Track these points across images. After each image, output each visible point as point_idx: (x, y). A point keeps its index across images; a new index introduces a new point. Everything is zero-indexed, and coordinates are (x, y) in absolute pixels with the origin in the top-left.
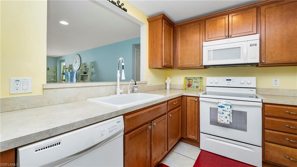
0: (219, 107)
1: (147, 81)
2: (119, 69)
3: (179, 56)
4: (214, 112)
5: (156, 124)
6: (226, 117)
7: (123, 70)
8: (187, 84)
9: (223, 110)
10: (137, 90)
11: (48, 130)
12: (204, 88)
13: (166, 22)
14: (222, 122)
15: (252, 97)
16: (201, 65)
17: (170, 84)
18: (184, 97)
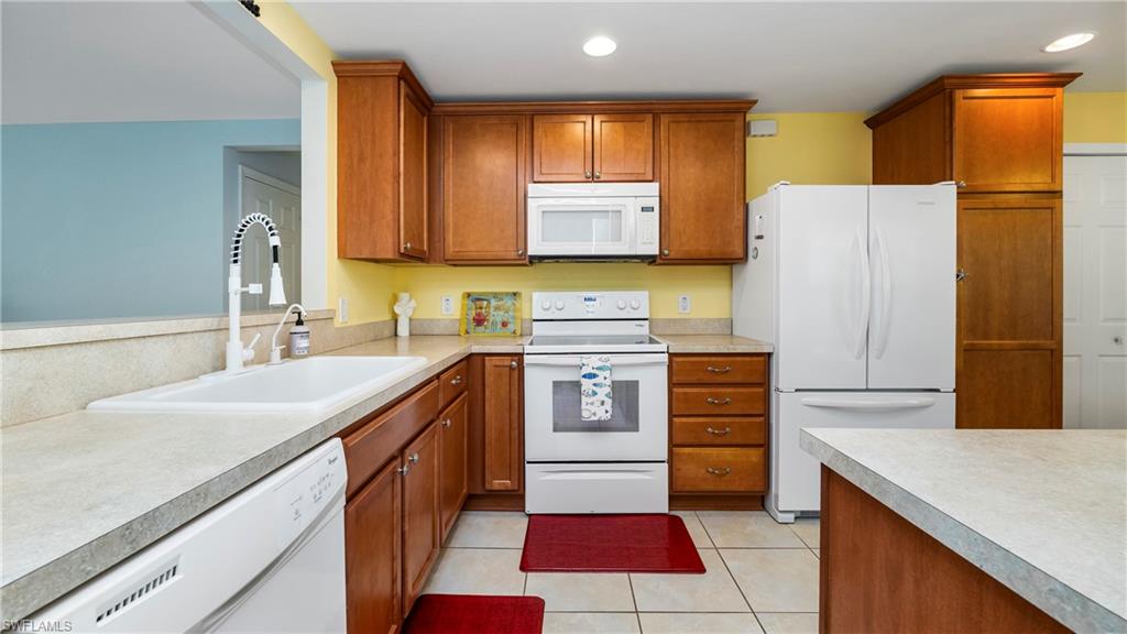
0: (584, 376)
1: (334, 311)
2: (235, 261)
3: (450, 220)
4: (567, 392)
5: (418, 453)
6: (603, 403)
7: (276, 265)
8: (473, 314)
9: (595, 385)
10: (306, 345)
11: (128, 526)
12: (526, 325)
13: (410, 92)
14: (593, 418)
15: (641, 343)
16: (520, 256)
17: (410, 320)
18: (474, 358)
